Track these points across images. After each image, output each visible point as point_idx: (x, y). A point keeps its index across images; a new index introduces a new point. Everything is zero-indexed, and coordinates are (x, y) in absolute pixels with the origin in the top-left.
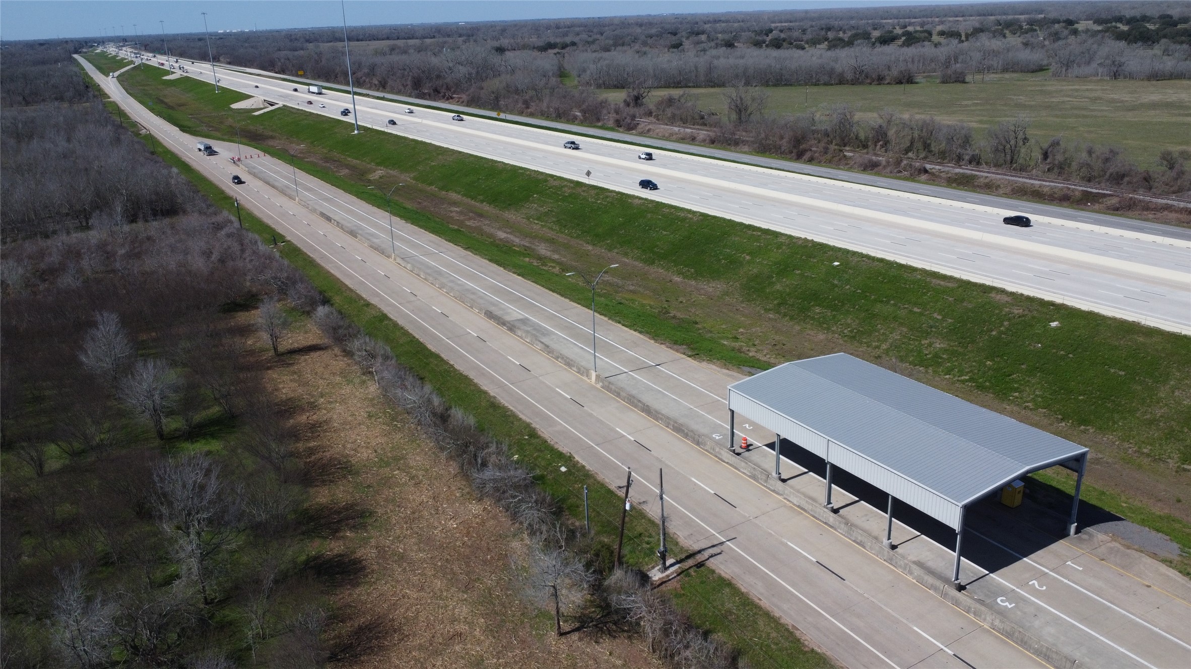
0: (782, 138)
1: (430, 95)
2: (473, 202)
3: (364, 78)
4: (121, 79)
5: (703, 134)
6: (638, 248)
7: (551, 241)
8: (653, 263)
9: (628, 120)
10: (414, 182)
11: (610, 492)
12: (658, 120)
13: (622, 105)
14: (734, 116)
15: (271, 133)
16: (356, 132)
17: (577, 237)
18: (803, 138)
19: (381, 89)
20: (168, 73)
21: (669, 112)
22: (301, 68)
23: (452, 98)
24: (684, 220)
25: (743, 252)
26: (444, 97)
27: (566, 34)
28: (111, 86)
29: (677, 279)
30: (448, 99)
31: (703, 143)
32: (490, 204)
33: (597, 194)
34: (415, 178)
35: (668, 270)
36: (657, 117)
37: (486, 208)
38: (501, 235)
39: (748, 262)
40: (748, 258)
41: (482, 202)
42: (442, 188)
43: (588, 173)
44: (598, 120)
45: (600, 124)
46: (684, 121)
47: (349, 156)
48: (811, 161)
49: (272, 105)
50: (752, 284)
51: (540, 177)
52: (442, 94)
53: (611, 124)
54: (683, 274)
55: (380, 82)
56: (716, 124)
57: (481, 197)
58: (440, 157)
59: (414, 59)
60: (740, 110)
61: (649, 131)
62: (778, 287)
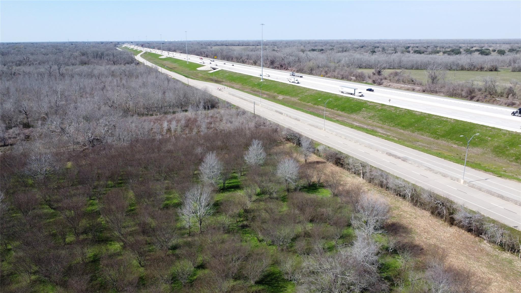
1: (278, 68)
2: (332, 110)
5: (418, 88)
6: (428, 132)
7: (382, 128)
8: (438, 138)
9: (379, 81)
10: (300, 101)
13: (372, 74)
14: (430, 81)
15: (221, 80)
16: (262, 80)
17: (393, 126)
18: (473, 91)
20: (161, 56)
21: (396, 78)
22: (216, 55)
24: (446, 121)
28: (138, 58)
29: (455, 146)
32: (342, 111)
35: (448, 141)
36: (390, 80)
37: (341, 113)
38: (357, 124)
41: (338, 110)
42: (315, 104)
44: (363, 80)
45: (365, 82)
46: (404, 82)
47: (263, 90)
48: (478, 101)
49: (214, 69)
51: (362, 101)
52: (284, 67)
54: (457, 144)
57: (336, 109)
58: (308, 91)
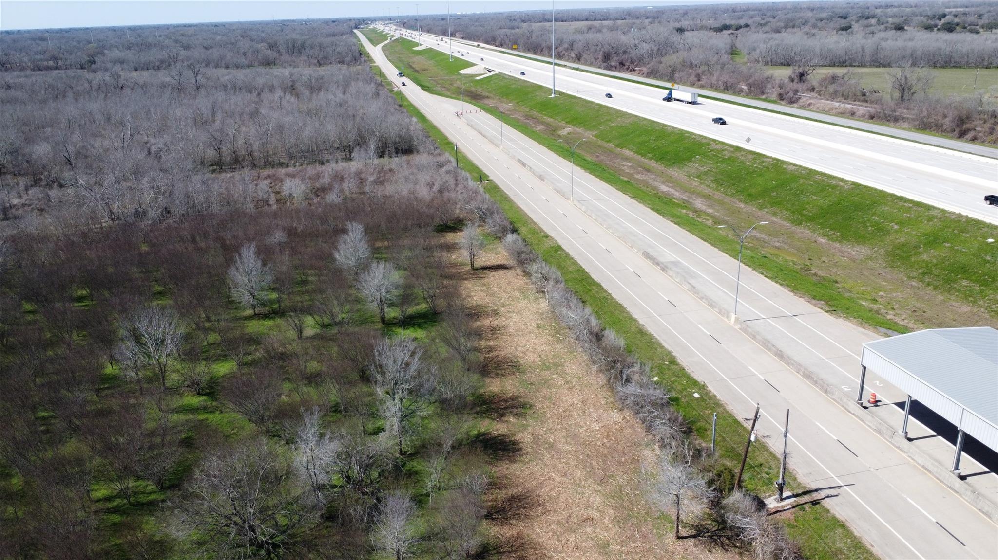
0: (945, 116)
1: (616, 67)
2: (643, 159)
3: (564, 52)
4: (384, 49)
5: (862, 109)
6: (787, 209)
7: (707, 197)
8: (800, 224)
9: (791, 94)
10: (595, 139)
11: (736, 422)
12: (820, 95)
13: (787, 81)
14: (897, 94)
15: (487, 94)
16: (553, 96)
17: (732, 195)
18: (968, 118)
19: (577, 61)
20: (417, 45)
21: (831, 88)
22: (515, 43)
23: (634, 70)
24: (834, 187)
25: (892, 221)
26: (627, 69)
27: (740, 18)
28: (376, 53)
29: (823, 240)
30: (631, 71)
31: (862, 118)
32: (657, 161)
33: (754, 159)
34: (596, 136)
35: (814, 231)
36: (819, 93)
37: (653, 164)
38: (664, 188)
39: (896, 231)
40: (896, 227)
41: (651, 159)
42: (617, 146)
43: (748, 140)
44: (763, 93)
45: (763, 97)
46: (846, 97)
47: (545, 115)
48: (974, 140)
49: (490, 72)
50: (898, 252)
51: (704, 141)
52: (626, 67)
53: (774, 97)
54: (828, 236)
55: (577, 55)
56: (878, 101)
57: (650, 155)
58: (619, 119)
59: (606, 37)
60: (904, 90)
61: (810, 105)
62: (925, 257)
